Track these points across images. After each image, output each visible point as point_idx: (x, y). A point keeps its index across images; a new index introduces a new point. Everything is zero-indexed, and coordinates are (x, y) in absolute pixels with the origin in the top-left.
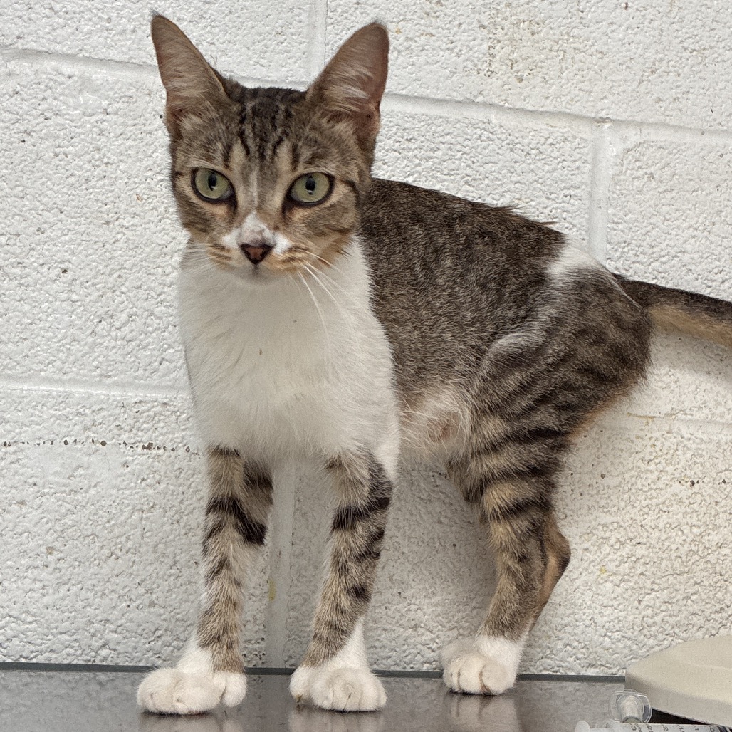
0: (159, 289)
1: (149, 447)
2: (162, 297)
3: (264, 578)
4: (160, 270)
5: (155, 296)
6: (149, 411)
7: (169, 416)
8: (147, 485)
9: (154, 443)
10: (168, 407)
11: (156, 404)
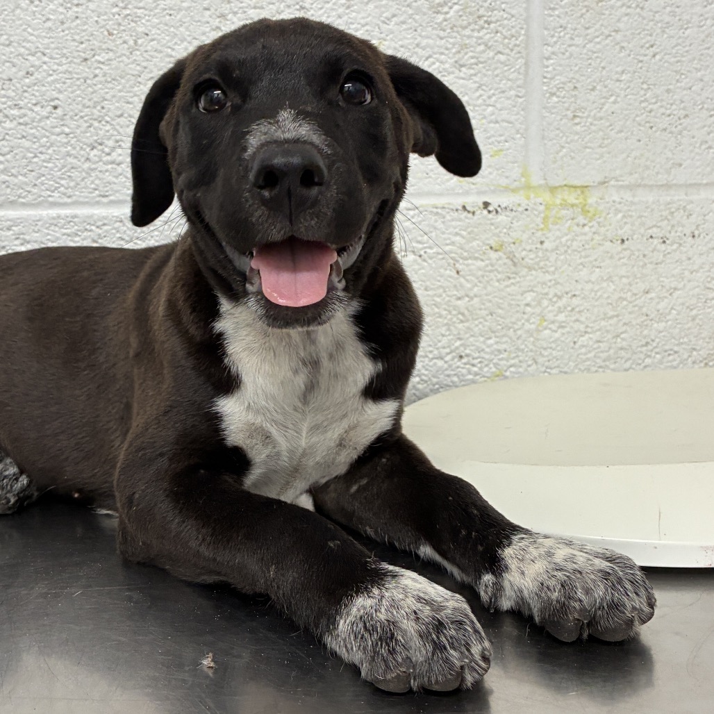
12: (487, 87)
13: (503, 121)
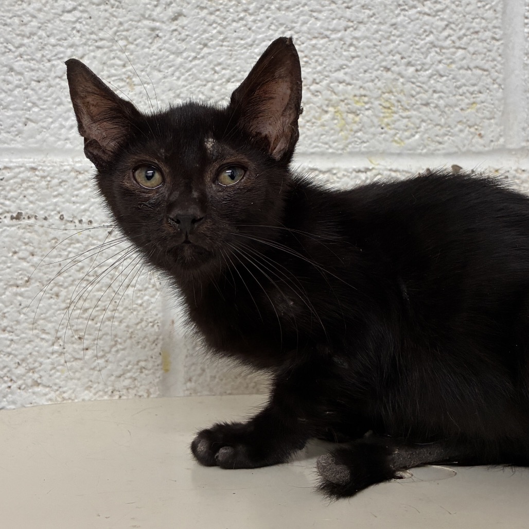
0: (18, 40)
1: (18, 217)
2: (22, 49)
3: (156, 350)
4: (16, 20)
5: (13, 49)
6: (14, 177)
7: (38, 182)
8: (20, 258)
9: (23, 212)
10: (37, 173)
11: (22, 169)
12: (457, 25)
13: (477, 67)
